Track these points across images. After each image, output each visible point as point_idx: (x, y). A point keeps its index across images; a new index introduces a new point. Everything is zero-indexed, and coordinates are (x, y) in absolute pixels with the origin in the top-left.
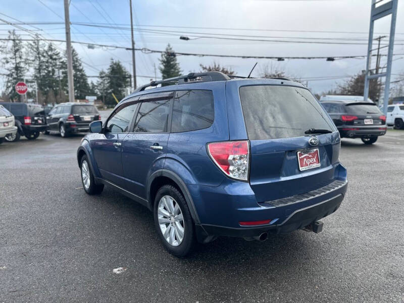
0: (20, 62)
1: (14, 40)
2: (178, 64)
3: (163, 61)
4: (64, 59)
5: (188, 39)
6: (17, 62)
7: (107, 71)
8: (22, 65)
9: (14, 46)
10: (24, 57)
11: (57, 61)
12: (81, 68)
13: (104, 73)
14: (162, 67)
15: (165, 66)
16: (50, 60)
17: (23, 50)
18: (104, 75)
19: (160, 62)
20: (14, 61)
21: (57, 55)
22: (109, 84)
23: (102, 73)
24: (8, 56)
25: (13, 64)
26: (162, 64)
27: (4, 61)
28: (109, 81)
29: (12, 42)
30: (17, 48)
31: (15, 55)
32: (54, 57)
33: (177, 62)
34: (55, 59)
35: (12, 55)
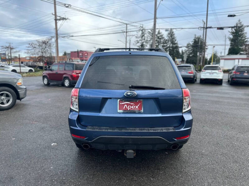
0: (144, 42)
1: (142, 30)
2: (246, 33)
3: (232, 32)
4: (166, 38)
5: (234, 16)
6: (143, 42)
7: (191, 43)
8: (144, 43)
9: (142, 34)
10: (146, 39)
11: (162, 39)
12: (176, 42)
13: (190, 44)
14: (231, 37)
15: (233, 36)
16: (158, 40)
17: (146, 35)
18: (190, 45)
19: (230, 34)
20: (141, 42)
21: (162, 36)
22: (192, 51)
23: (188, 45)
24: (139, 39)
25: (140, 43)
26: (232, 34)
27: (137, 42)
28: (192, 49)
29: (141, 31)
30: (143, 34)
31: (142, 38)
32: (160, 37)
33: (245, 32)
34: (161, 39)
35: (140, 39)
